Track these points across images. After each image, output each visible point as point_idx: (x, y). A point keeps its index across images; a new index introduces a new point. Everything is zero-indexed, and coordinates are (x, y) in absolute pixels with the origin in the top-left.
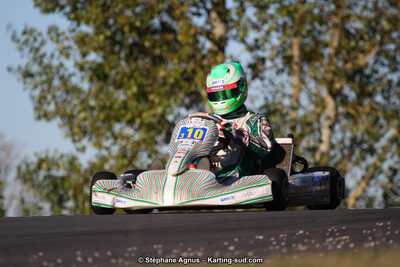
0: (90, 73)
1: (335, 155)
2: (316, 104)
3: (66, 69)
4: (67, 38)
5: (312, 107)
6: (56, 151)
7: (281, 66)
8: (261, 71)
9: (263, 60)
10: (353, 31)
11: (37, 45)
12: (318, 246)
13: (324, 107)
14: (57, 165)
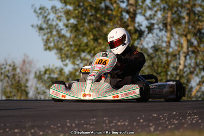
0: (70, 29)
1: (186, 71)
2: (179, 46)
3: (59, 27)
4: (60, 12)
5: (176, 48)
6: (53, 65)
7: (162, 28)
8: (154, 29)
9: (153, 24)
10: (197, 12)
11: (46, 15)
12: (183, 121)
13: (182, 47)
14: (54, 72)
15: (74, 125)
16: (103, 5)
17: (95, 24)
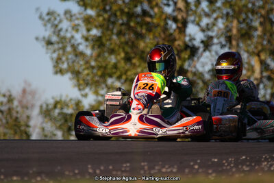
0: (92, 43)
2: (248, 70)
3: (76, 40)
4: (77, 19)
5: (245, 72)
6: (67, 96)
7: (224, 43)
8: (213, 44)
9: (211, 38)
11: (56, 22)
12: (257, 167)
13: (253, 71)
14: (67, 105)
15: (98, 172)
16: (139, 9)
17: (127, 36)
